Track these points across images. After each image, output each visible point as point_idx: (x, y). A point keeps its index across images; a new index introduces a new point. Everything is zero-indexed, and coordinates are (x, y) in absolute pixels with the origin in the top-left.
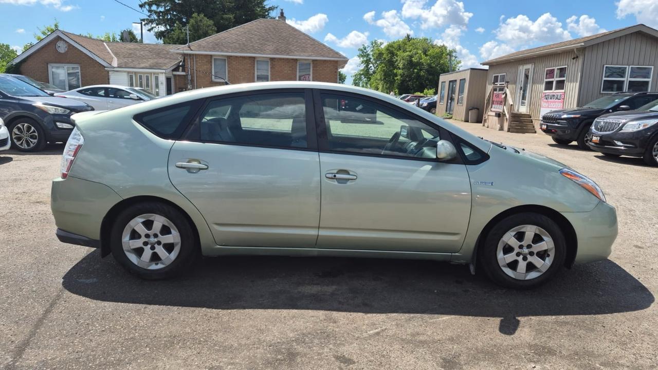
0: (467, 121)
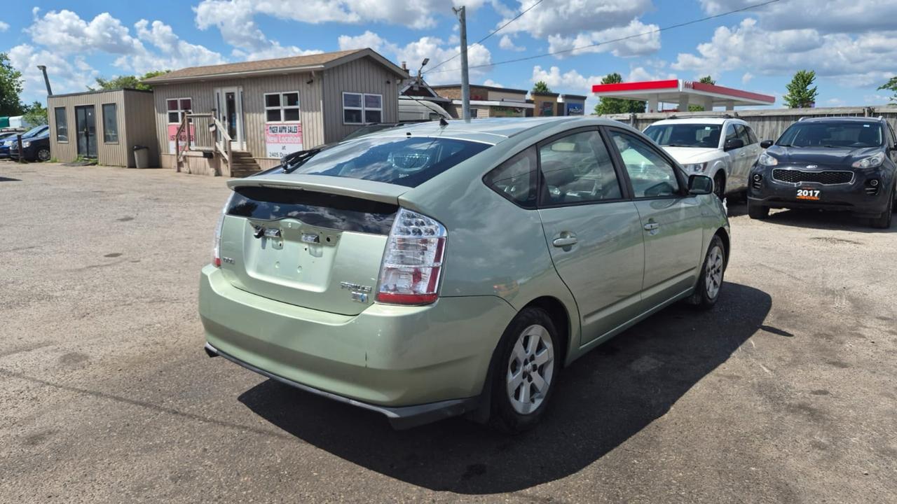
0: (132, 165)
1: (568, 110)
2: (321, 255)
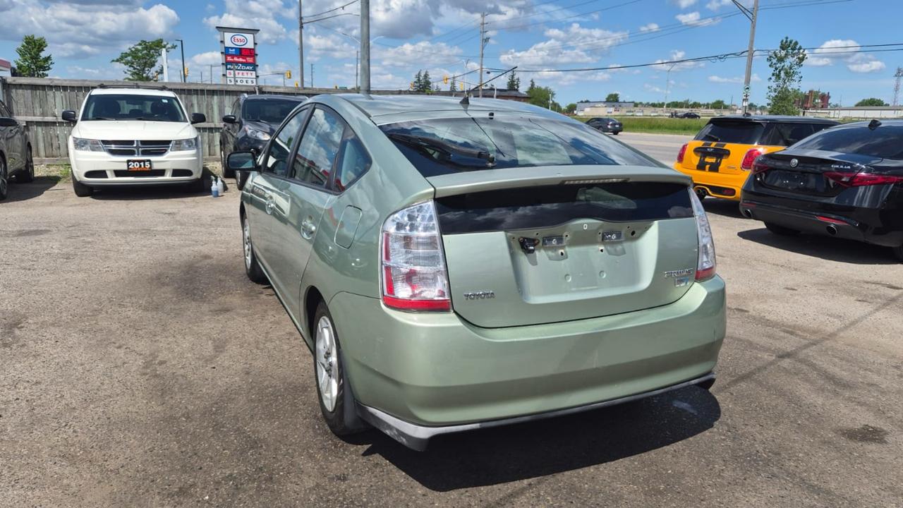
2: (624, 252)
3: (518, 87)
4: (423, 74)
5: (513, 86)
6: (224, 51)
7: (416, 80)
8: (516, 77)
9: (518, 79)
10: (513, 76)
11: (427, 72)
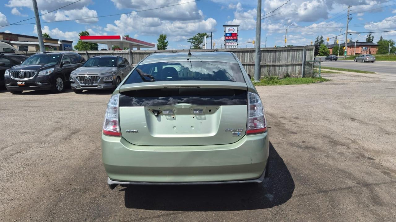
1: (64, 47)
2: (205, 119)
3: (373, 40)
4: (320, 37)
5: (369, 40)
6: (225, 35)
7: (316, 40)
8: (371, 36)
9: (373, 37)
10: (370, 35)
11: (322, 36)
